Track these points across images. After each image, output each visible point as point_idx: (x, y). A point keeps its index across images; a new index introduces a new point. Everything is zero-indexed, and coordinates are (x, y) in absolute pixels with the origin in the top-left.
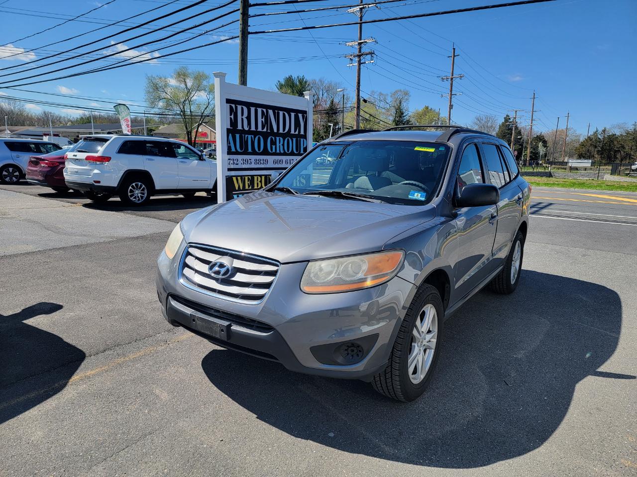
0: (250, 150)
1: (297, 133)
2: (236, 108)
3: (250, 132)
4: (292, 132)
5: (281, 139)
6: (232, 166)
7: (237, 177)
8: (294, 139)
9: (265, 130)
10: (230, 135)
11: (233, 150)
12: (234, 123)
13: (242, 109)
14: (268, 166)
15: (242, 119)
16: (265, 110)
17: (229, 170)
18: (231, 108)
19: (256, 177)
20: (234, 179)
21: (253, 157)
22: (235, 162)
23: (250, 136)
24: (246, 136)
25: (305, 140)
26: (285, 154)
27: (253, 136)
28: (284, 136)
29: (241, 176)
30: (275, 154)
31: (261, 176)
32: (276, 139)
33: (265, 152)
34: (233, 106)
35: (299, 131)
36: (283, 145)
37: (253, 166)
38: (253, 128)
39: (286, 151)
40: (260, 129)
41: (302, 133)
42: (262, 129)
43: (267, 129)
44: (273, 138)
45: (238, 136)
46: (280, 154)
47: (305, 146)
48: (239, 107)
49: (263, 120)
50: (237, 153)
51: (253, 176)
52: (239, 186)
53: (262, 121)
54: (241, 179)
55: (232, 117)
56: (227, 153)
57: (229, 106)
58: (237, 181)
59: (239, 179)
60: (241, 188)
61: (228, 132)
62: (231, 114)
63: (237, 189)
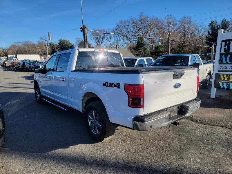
2: (230, 43)
6: (222, 69)
7: (223, 75)
10: (223, 57)
11: (224, 62)
12: (227, 51)
17: (219, 71)
18: (226, 44)
20: (221, 75)
22: (225, 68)
29: (227, 75)
34: (228, 42)
50: (227, 63)
52: (224, 79)
55: (226, 47)
56: (220, 64)
57: (224, 43)
58: (223, 76)
59: (225, 76)
60: (226, 80)
61: (221, 55)
62: (225, 46)
63: (222, 80)
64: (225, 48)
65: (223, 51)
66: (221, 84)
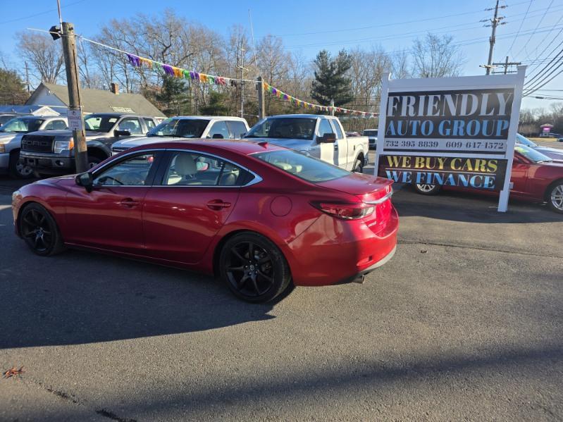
0: (414, 133)
1: (491, 114)
2: (401, 99)
3: (416, 118)
4: (483, 113)
5: (463, 123)
6: (389, 147)
7: (392, 157)
8: (485, 122)
9: (438, 114)
10: (392, 124)
11: (393, 133)
12: (397, 111)
13: (409, 99)
14: (437, 148)
15: (408, 108)
16: (439, 96)
17: (385, 150)
18: (395, 100)
19: (418, 159)
20: (389, 158)
21: (417, 140)
22: (394, 144)
23: (415, 122)
24: (411, 122)
25: (506, 122)
26: (466, 137)
27: (420, 121)
28: (467, 119)
29: (398, 157)
30: (451, 136)
31: (425, 157)
32: (452, 123)
33: (436, 135)
34: (398, 97)
35: (497, 111)
36: (465, 129)
37: (416, 147)
38: (421, 113)
39: (470, 134)
40: (430, 113)
41: (502, 112)
42: (433, 114)
43: (441, 113)
44: (449, 122)
45: (400, 123)
46: (458, 137)
47: (504, 128)
48: (405, 98)
49: (436, 105)
50: (397, 136)
51: (414, 158)
52: (394, 164)
53: (434, 107)
54: (398, 158)
55: (396, 107)
56: (386, 137)
57: (392, 98)
58: (392, 159)
59: (395, 158)
60: (397, 166)
61: (388, 120)
62: (394, 105)
63: (391, 166)
64: (394, 109)
65: (390, 114)
66: (388, 173)
